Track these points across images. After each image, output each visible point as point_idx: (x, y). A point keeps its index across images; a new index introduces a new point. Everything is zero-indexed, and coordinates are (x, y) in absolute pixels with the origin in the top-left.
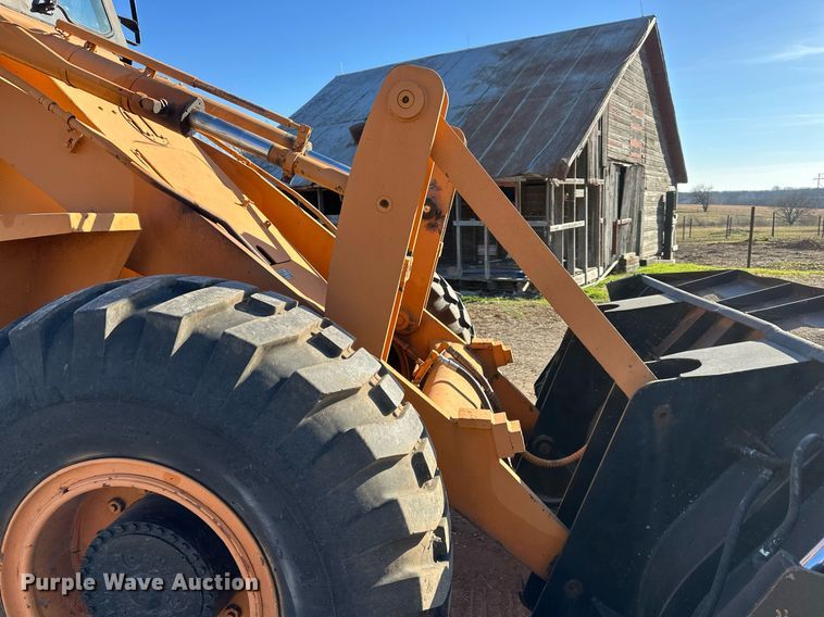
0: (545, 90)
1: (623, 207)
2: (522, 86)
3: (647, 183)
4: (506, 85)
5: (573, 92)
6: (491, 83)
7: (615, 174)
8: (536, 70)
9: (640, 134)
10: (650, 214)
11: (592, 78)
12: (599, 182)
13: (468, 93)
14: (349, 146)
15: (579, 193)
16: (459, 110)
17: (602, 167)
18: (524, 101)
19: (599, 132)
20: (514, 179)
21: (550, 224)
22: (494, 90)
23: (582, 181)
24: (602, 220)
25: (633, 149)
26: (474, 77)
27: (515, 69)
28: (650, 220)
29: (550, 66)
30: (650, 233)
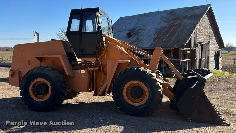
0: (180, 25)
1: (203, 55)
2: (173, 23)
3: (210, 48)
4: (169, 23)
5: (187, 26)
6: (165, 22)
7: (199, 46)
8: (177, 19)
9: (207, 35)
10: (212, 57)
11: (192, 22)
12: (194, 49)
13: (159, 24)
14: (126, 38)
15: (189, 52)
16: (156, 29)
17: (195, 45)
18: (173, 28)
19: (194, 36)
20: (171, 48)
21: (180, 60)
22: (166, 24)
23: (189, 49)
24: (196, 59)
25: (205, 39)
26: (160, 20)
27: (171, 18)
28: (212, 59)
29: (181, 18)
30: (212, 62)
